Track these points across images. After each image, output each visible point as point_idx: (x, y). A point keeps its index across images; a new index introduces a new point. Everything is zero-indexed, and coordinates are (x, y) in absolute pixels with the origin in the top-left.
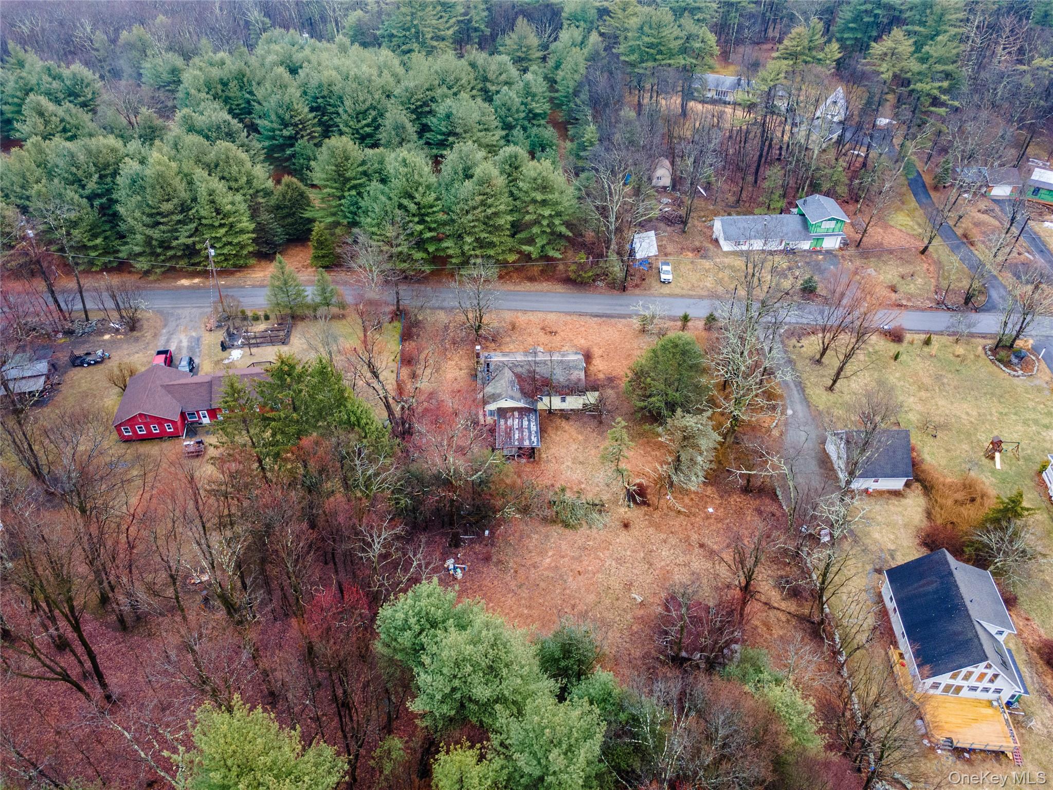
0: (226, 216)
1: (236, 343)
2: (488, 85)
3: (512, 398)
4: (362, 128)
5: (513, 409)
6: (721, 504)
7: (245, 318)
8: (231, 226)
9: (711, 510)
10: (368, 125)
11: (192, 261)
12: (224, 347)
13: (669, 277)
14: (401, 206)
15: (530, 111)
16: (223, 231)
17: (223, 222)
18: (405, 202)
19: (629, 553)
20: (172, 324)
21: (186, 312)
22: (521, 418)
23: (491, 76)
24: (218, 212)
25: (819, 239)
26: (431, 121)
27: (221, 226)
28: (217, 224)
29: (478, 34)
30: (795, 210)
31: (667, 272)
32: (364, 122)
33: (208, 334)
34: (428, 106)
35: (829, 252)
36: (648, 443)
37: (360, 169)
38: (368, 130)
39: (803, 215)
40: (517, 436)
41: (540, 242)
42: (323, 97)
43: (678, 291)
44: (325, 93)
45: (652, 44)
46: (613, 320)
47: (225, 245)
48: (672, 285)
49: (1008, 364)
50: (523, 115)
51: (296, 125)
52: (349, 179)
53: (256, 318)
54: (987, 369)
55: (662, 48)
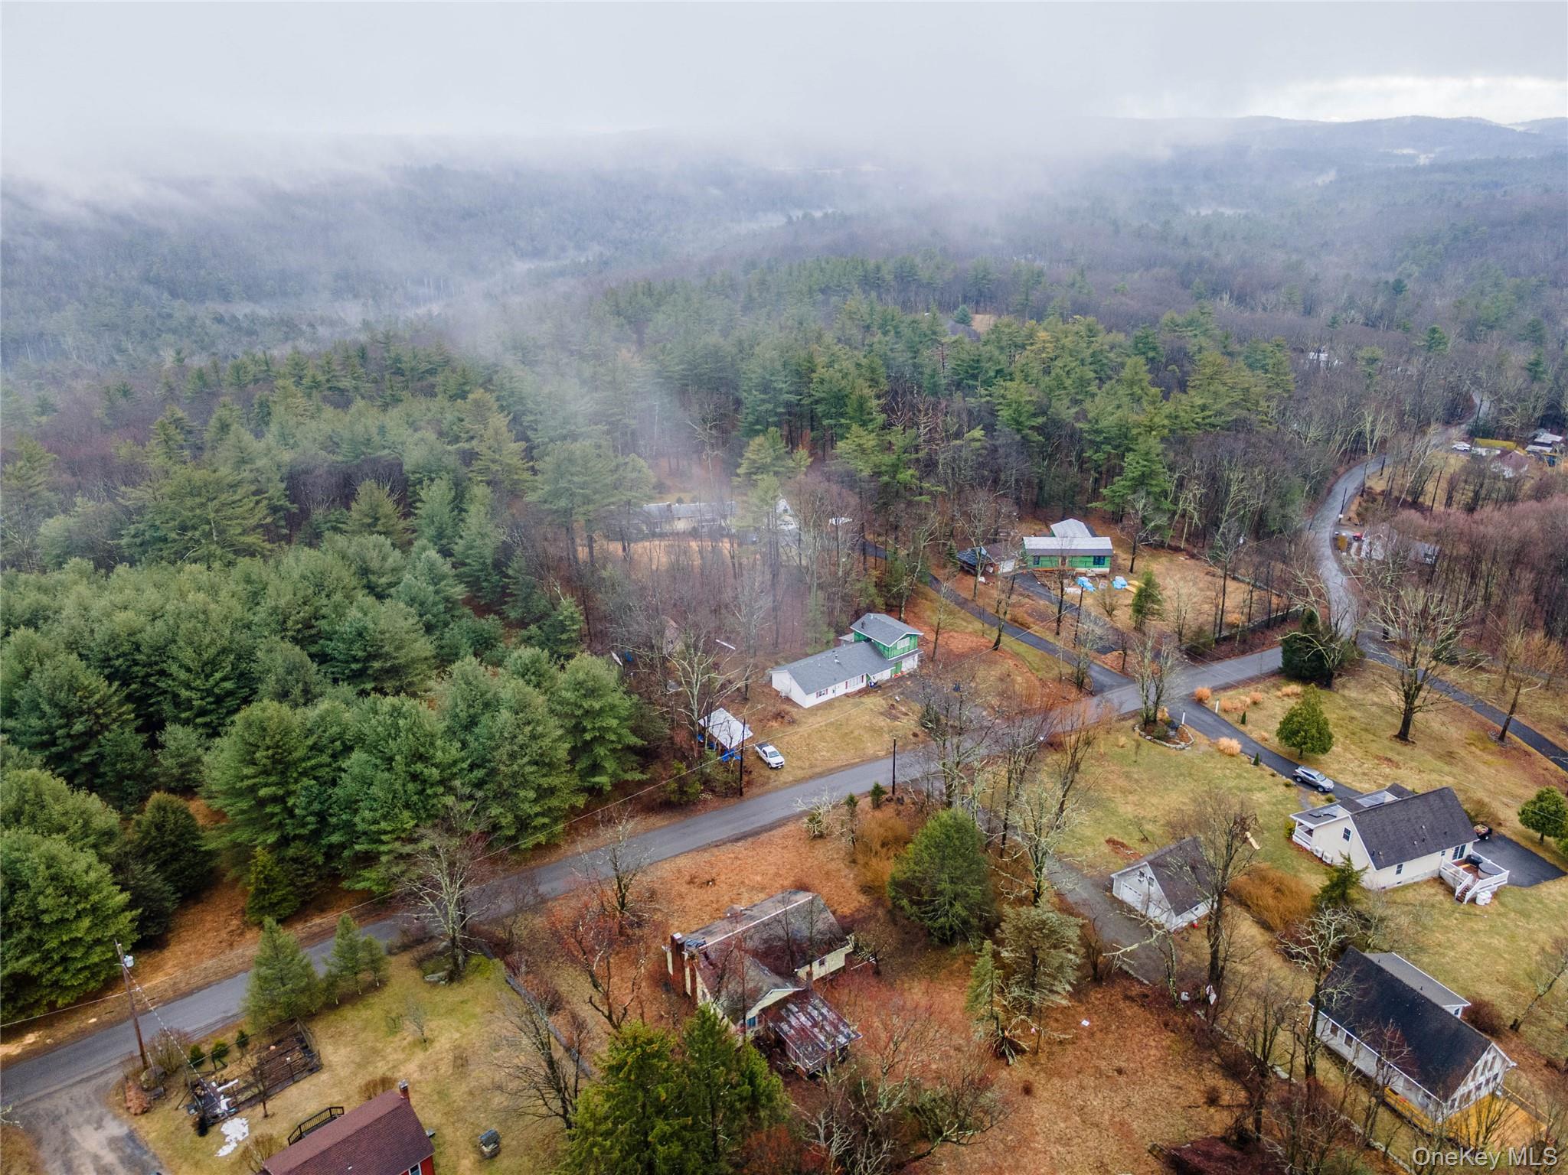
0: (85, 895)
1: (218, 1111)
2: (373, 578)
3: (777, 986)
4: (217, 684)
5: (782, 1003)
6: (1087, 1009)
7: (197, 1059)
8: (94, 909)
9: (1085, 1023)
10: (224, 679)
11: (20, 1003)
12: (204, 1126)
13: (779, 759)
14: (414, 777)
15: (447, 600)
16: (86, 922)
17: (80, 907)
18: (419, 767)
19: (1062, 1125)
20: (52, 1135)
21: (62, 1101)
22: (802, 1010)
23: (375, 565)
24: (69, 891)
25: (897, 663)
26: (334, 647)
27: (79, 915)
28: (71, 914)
29: (281, 513)
30: (849, 637)
31: (773, 754)
32: (218, 675)
33: (143, 1120)
34: (313, 627)
35: (911, 675)
36: (951, 973)
37: (310, 742)
38: (229, 685)
39: (868, 640)
40: (823, 1038)
41: (610, 765)
42: (124, 655)
43: (800, 774)
44: (126, 647)
45: (585, 483)
46: (764, 837)
47: (90, 948)
48: (787, 769)
49: (1165, 738)
50: (441, 607)
51: (90, 711)
52: (295, 763)
53: (220, 1053)
54: (1154, 751)
55: (598, 486)
